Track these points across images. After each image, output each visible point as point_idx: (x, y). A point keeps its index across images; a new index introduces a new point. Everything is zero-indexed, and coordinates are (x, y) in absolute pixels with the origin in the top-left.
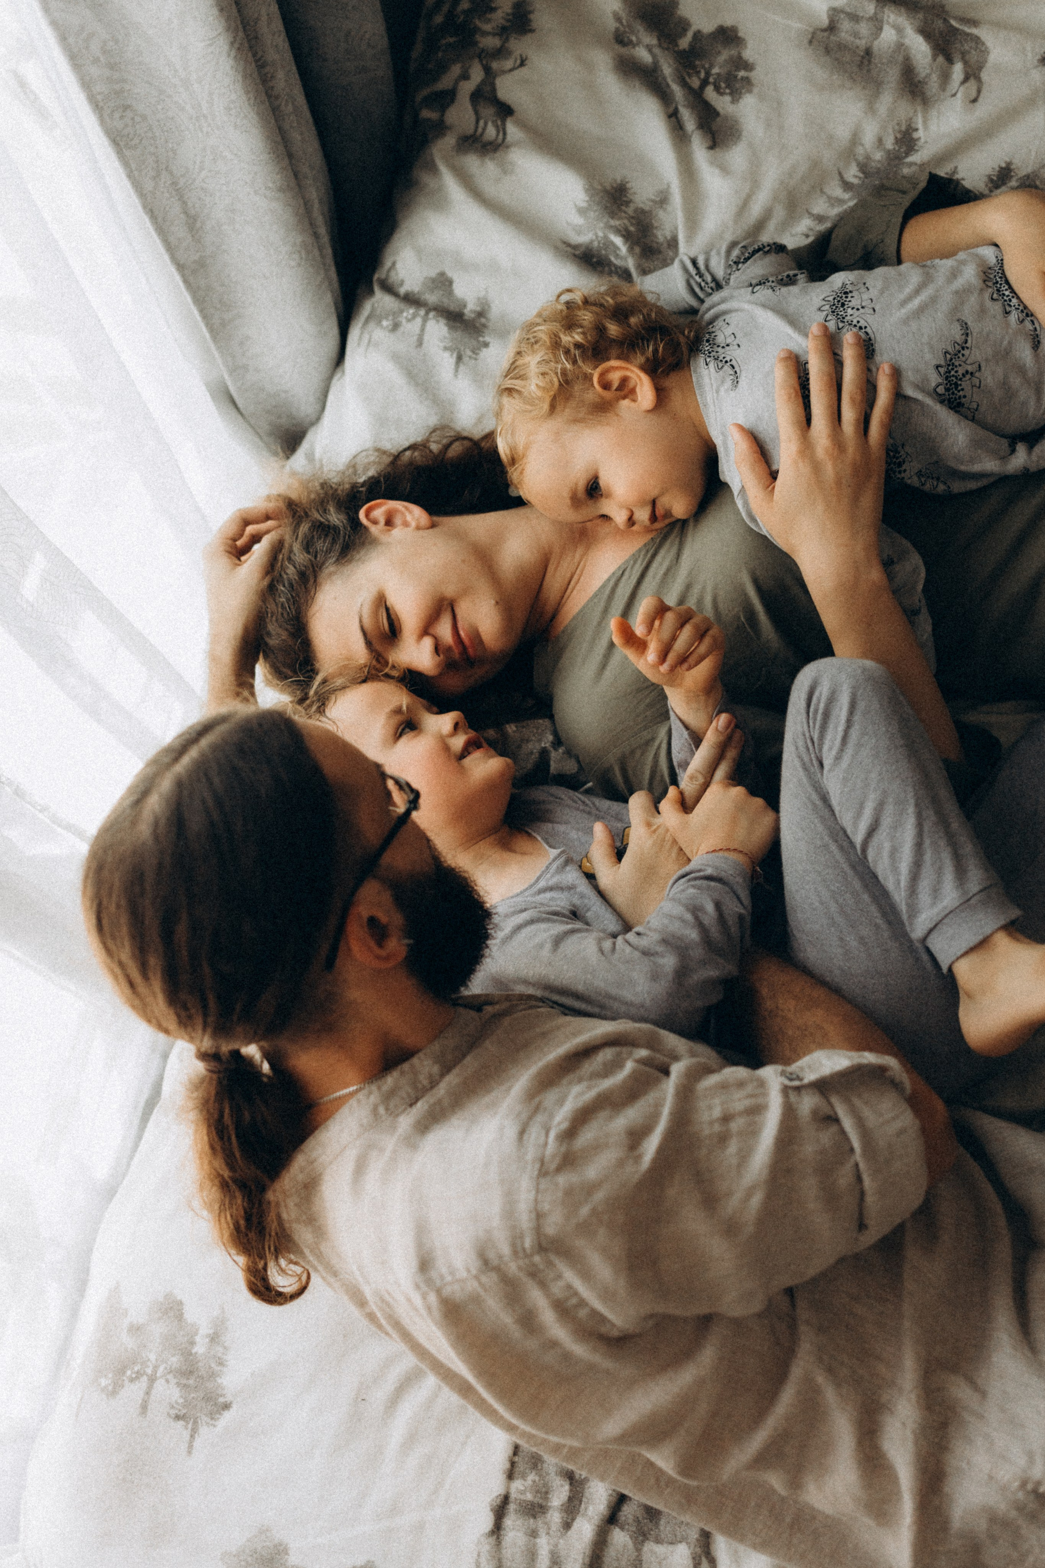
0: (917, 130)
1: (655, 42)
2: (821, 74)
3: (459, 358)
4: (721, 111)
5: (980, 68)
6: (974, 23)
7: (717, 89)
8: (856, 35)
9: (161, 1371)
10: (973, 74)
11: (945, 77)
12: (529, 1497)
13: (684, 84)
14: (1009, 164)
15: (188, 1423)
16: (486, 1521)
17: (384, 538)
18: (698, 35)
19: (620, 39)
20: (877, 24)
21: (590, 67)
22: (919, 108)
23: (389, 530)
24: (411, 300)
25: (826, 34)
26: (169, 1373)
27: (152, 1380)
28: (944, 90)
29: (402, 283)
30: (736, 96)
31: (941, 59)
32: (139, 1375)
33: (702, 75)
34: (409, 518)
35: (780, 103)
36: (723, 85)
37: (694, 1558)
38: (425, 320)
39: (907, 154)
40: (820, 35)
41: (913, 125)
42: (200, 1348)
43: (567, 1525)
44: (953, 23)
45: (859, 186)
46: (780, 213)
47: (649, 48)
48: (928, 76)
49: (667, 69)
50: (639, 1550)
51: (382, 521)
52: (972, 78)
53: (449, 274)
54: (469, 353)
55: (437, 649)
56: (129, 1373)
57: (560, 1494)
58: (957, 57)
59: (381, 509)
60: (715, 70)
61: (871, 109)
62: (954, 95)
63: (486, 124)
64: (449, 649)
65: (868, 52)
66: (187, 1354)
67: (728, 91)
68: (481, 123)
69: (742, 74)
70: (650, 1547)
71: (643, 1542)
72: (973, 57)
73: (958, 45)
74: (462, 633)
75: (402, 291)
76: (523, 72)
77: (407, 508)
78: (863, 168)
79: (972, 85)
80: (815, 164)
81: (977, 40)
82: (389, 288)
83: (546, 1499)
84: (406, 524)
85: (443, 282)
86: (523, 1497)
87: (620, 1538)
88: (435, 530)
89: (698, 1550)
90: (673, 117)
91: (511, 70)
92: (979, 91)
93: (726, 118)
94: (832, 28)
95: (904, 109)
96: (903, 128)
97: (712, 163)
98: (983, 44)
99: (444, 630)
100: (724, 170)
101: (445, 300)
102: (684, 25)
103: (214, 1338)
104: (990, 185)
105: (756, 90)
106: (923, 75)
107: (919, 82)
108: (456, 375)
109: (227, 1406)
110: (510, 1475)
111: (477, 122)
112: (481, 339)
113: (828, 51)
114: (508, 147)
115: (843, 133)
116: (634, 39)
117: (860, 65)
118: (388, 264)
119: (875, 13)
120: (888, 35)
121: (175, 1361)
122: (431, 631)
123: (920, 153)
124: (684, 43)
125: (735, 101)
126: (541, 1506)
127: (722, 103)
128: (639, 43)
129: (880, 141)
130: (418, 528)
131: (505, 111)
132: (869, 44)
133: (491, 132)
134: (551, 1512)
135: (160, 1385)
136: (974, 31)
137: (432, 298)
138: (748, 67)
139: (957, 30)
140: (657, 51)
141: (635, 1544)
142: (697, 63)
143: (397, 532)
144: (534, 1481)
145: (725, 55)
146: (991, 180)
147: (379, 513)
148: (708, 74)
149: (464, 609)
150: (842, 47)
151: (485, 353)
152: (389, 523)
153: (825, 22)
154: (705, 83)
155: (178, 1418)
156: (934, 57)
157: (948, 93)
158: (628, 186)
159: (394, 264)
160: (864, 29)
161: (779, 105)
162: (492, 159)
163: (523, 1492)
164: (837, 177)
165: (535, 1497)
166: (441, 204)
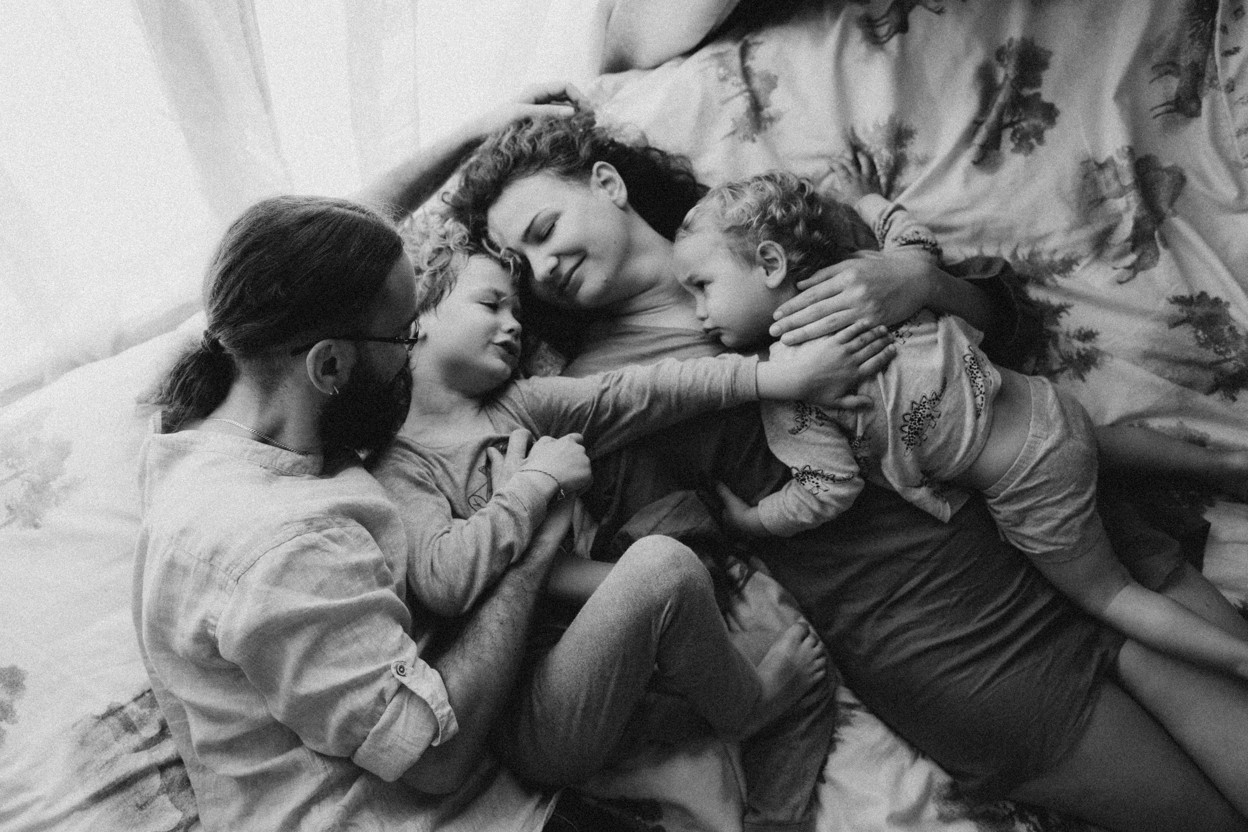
0: (1078, 265)
1: (1011, 77)
2: (1069, 185)
3: (733, 133)
4: (1001, 150)
5: (1143, 269)
6: (1166, 245)
7: (1014, 134)
8: (1108, 184)
9: (26, 475)
10: (1135, 268)
11: (1121, 255)
12: (134, 719)
13: (1000, 116)
14: (1097, 334)
15: (11, 515)
16: (101, 710)
17: (593, 187)
18: (1038, 95)
19: (1000, 54)
20: (1122, 193)
21: (968, 51)
22: (1092, 256)
23: (600, 187)
24: (746, 74)
25: (1095, 167)
26: (28, 481)
27: (16, 476)
28: (1113, 261)
29: (753, 58)
30: (1017, 149)
31: (1129, 244)
32: (12, 466)
33: (1016, 119)
34: (616, 192)
35: (1033, 176)
36: (1018, 136)
37: (179, 824)
38: (741, 93)
39: (1059, 273)
40: (1092, 164)
41: (1079, 262)
42: (54, 485)
43: (137, 750)
44: (1156, 234)
45: (1019, 262)
46: (965, 234)
47: (1006, 76)
48: (1114, 245)
49: (1001, 98)
50: (158, 794)
51: (603, 179)
52: (1133, 270)
53: (779, 83)
54: (741, 135)
55: (554, 270)
56: (9, 460)
57: (150, 731)
58: (1139, 251)
59: (610, 172)
60: (1024, 124)
61: (1069, 231)
62: (1115, 269)
63: (886, 23)
64: (559, 276)
65: (1102, 200)
66: (46, 482)
67: (1017, 142)
68: (885, 20)
69: (1033, 141)
70: (164, 799)
71: (164, 793)
72: (1147, 260)
73: (1145, 247)
74: (574, 276)
75: (749, 63)
76: (935, 17)
77: (621, 187)
78: (1032, 255)
79: (1128, 274)
80: (1011, 229)
81: (1157, 254)
82: (744, 54)
83: (141, 727)
84: (611, 193)
85: (772, 82)
86: (130, 716)
87: (156, 781)
88: (621, 212)
89: (185, 823)
90: (976, 124)
91: (930, 9)
92: (1128, 280)
93: (999, 155)
94: (1101, 167)
95: (1083, 249)
96: (1073, 257)
97: (966, 172)
98: (1158, 259)
99: (567, 265)
100: (967, 181)
101: (762, 93)
102: (1037, 83)
103: (66, 488)
104: (1077, 334)
105: (1029, 157)
106: (1112, 242)
107: (1107, 243)
108: (723, 139)
109: (36, 526)
110: (136, 700)
111: (883, 17)
112: (755, 135)
113: (1085, 177)
114: (882, 49)
115: (1042, 228)
116: (1006, 62)
117: (1091, 203)
118: (759, 38)
119: (1126, 187)
120: (1120, 204)
121: (37, 478)
122: (562, 258)
123: (1065, 279)
124: (1027, 92)
125: (1013, 151)
126: (135, 729)
127: (1007, 144)
128: (1005, 66)
129: (1055, 251)
130: (614, 202)
131: (903, 27)
132: (1107, 197)
133: (883, 31)
134: (137, 735)
135: (18, 481)
136: (1161, 249)
137: (757, 84)
138: (1040, 140)
139: (1154, 238)
140: (1008, 83)
141: (159, 790)
142: (1021, 110)
143: (603, 192)
144: (145, 713)
145: (1037, 122)
146: (1080, 332)
147: (606, 173)
148: (1019, 121)
149: (588, 265)
150: (1095, 183)
151: (748, 144)
152: (605, 183)
153: (1102, 160)
154: (1012, 124)
155: (9, 507)
156: (1127, 240)
157: (1115, 264)
158: (915, 136)
159: (761, 43)
160: (1115, 186)
161: (1030, 177)
162: (868, 47)
163: (133, 713)
164: (1014, 245)
165: (138, 722)
166: (818, 40)
